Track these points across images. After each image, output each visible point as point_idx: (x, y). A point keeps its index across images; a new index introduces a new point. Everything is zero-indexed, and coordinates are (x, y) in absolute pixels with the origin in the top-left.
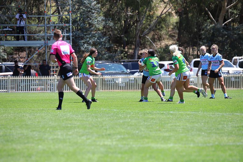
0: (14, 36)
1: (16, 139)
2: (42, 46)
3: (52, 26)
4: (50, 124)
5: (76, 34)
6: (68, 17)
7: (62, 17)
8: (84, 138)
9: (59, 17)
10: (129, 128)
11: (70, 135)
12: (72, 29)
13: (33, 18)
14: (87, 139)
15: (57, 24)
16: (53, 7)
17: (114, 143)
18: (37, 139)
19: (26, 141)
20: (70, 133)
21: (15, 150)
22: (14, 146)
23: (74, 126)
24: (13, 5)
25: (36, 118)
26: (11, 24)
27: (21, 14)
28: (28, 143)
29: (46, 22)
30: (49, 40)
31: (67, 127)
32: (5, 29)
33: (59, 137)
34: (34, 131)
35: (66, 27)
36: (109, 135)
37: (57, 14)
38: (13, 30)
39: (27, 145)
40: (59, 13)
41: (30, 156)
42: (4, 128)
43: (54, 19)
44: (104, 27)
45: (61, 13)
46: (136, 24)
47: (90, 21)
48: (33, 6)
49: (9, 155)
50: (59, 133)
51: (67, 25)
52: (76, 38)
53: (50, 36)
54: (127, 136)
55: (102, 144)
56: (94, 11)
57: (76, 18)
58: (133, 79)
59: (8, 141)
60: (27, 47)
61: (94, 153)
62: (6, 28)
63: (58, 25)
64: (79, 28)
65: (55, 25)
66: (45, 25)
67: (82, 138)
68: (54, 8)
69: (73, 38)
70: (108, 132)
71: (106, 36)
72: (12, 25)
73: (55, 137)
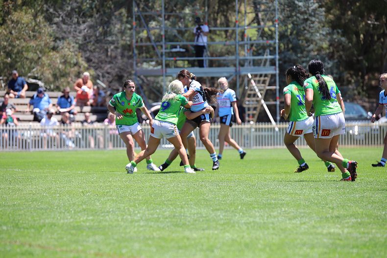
0: (188, 60)
1: (189, 222)
2: (231, 76)
3: (247, 44)
4: (243, 200)
5: (285, 57)
6: (273, 29)
7: (263, 30)
8: (297, 222)
9: (259, 29)
10: (369, 206)
11: (275, 217)
12: (279, 47)
13: (218, 32)
14: (301, 224)
15: (255, 40)
16: (249, 13)
17: (346, 231)
18: (222, 222)
19: (205, 226)
20: (275, 214)
21: (188, 239)
22: (187, 233)
23: (280, 202)
24: (187, 11)
25: (220, 189)
26: (183, 41)
27: (199, 25)
28: (208, 228)
29: (238, 38)
30: (243, 65)
31: (270, 204)
32: (174, 50)
33: (257, 220)
34: (218, 210)
35: (270, 46)
36: (338, 217)
37: (256, 25)
38: (187, 50)
39: (207, 232)
40: (259, 24)
41: (211, 249)
42: (171, 204)
43: (252, 33)
44: (331, 45)
45: (262, 23)
46: (382, 40)
47: (308, 36)
48: (218, 13)
49: (180, 248)
50: (257, 214)
51: (271, 42)
52: (285, 62)
53: (245, 60)
54: (366, 220)
55: (325, 232)
56: (313, 19)
57: (286, 31)
58: (378, 127)
59: (177, 225)
60: (208, 78)
61: (313, 247)
62: (175, 47)
63: (257, 42)
64: (290, 46)
65: (252, 42)
66: (236, 42)
67: (294, 222)
68: (251, 16)
69: (281, 62)
70: (336, 213)
71: (334, 59)
72: (185, 43)
73: (251, 220)
